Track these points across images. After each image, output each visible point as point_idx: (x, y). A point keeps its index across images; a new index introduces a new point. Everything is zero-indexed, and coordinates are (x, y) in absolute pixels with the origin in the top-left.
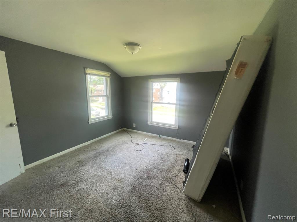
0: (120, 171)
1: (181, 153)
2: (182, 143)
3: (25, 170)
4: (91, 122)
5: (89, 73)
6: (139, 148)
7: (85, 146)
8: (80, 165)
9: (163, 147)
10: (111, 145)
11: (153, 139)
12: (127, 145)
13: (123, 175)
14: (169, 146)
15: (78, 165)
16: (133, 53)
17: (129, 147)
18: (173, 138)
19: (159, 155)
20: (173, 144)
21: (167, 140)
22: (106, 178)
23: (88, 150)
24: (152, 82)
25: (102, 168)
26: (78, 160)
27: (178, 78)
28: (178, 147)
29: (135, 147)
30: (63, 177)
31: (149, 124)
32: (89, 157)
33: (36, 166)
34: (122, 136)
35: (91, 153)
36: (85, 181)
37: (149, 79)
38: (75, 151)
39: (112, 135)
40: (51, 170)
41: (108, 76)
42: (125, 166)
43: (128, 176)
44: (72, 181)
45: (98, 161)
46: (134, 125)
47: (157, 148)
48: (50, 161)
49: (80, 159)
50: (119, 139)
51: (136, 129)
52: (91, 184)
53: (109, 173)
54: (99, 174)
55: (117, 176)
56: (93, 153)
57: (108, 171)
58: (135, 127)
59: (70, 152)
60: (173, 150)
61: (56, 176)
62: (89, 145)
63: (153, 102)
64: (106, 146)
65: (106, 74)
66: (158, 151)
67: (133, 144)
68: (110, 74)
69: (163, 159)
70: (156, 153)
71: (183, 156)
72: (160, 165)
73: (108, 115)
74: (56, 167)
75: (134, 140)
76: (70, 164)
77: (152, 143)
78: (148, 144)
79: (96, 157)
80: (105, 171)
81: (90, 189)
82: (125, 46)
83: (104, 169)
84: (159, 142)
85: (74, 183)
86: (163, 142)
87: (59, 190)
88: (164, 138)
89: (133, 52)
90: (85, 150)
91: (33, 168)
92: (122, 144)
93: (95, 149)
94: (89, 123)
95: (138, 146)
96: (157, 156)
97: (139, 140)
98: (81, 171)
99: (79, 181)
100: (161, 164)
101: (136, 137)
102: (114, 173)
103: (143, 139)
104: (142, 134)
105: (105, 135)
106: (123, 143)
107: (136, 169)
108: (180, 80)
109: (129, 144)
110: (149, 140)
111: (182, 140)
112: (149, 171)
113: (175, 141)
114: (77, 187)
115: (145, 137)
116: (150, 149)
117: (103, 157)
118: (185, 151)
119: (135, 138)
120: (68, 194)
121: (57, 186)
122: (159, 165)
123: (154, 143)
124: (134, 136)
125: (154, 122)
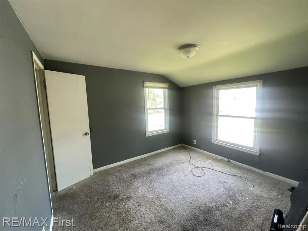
0: (171, 198)
1: (265, 195)
2: (267, 177)
3: (94, 173)
4: (148, 135)
5: (147, 86)
6: (197, 172)
7: (141, 159)
8: (133, 179)
9: (234, 177)
10: (166, 162)
11: (218, 164)
12: (183, 165)
13: (173, 205)
14: (244, 179)
15: (131, 179)
16: (188, 57)
17: (185, 168)
18: (251, 167)
19: (226, 189)
20: (250, 177)
21: (240, 168)
22: (154, 203)
23: (143, 163)
24: (218, 89)
25: (153, 188)
26: (132, 173)
27: (258, 81)
28: (261, 184)
29: (193, 170)
30: (117, 189)
31: (213, 142)
32: (142, 172)
33: (101, 171)
34: (179, 152)
35: (145, 167)
36: (133, 199)
37: (213, 86)
38: (132, 162)
39: (169, 151)
40: (110, 178)
41: (166, 87)
42: (178, 193)
43: (179, 209)
44: (123, 196)
45: (150, 178)
46: (195, 142)
47: (224, 178)
48: (112, 169)
49: (134, 173)
50: (175, 157)
51: (196, 146)
52: (138, 206)
53: (158, 198)
54: (148, 195)
55: (166, 205)
56: (147, 168)
57: (158, 194)
58: (195, 144)
59: (128, 163)
60: (250, 186)
61: (112, 185)
62: (145, 158)
63: (220, 114)
64: (161, 162)
65: (164, 85)
66: (225, 182)
67: (191, 166)
68: (168, 85)
69: (232, 197)
70: (222, 185)
71: (268, 201)
72: (226, 206)
73: (166, 129)
74: (114, 176)
75: (193, 161)
76: (126, 175)
77: (216, 168)
78: (211, 170)
79: (149, 173)
80: (155, 194)
81: (136, 211)
82: (178, 50)
83: (154, 190)
84: (226, 169)
85: (123, 199)
86: (234, 171)
87: (111, 202)
88: (235, 165)
89: (189, 55)
90: (141, 163)
91: (99, 173)
92: (178, 164)
93: (150, 164)
94: (146, 135)
95: (196, 170)
96: (222, 189)
97: (200, 162)
98: (133, 186)
99: (128, 198)
100: (229, 205)
101: (196, 157)
102: (163, 199)
103: (205, 162)
104: (204, 154)
105: (162, 150)
106: (180, 162)
107: (191, 203)
108: (261, 83)
109: (186, 164)
110: (213, 163)
111: (267, 172)
112: (208, 211)
113: (255, 171)
114: (126, 204)
115: (208, 159)
116: (213, 177)
117: (154, 176)
118: (275, 194)
119: (194, 158)
120: (116, 209)
121: (110, 197)
122: (224, 205)
123: (219, 169)
124: (193, 155)
125: (221, 141)
